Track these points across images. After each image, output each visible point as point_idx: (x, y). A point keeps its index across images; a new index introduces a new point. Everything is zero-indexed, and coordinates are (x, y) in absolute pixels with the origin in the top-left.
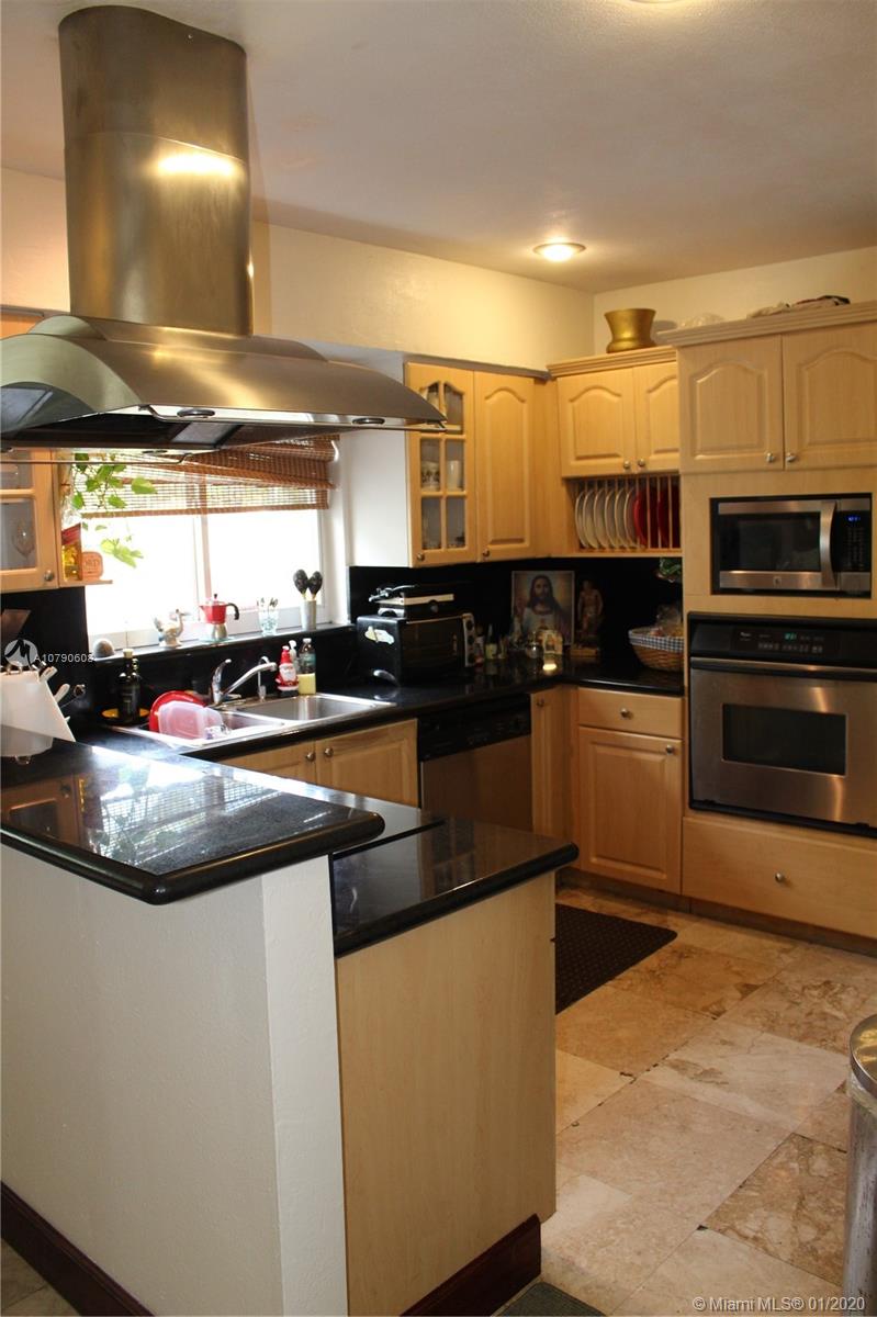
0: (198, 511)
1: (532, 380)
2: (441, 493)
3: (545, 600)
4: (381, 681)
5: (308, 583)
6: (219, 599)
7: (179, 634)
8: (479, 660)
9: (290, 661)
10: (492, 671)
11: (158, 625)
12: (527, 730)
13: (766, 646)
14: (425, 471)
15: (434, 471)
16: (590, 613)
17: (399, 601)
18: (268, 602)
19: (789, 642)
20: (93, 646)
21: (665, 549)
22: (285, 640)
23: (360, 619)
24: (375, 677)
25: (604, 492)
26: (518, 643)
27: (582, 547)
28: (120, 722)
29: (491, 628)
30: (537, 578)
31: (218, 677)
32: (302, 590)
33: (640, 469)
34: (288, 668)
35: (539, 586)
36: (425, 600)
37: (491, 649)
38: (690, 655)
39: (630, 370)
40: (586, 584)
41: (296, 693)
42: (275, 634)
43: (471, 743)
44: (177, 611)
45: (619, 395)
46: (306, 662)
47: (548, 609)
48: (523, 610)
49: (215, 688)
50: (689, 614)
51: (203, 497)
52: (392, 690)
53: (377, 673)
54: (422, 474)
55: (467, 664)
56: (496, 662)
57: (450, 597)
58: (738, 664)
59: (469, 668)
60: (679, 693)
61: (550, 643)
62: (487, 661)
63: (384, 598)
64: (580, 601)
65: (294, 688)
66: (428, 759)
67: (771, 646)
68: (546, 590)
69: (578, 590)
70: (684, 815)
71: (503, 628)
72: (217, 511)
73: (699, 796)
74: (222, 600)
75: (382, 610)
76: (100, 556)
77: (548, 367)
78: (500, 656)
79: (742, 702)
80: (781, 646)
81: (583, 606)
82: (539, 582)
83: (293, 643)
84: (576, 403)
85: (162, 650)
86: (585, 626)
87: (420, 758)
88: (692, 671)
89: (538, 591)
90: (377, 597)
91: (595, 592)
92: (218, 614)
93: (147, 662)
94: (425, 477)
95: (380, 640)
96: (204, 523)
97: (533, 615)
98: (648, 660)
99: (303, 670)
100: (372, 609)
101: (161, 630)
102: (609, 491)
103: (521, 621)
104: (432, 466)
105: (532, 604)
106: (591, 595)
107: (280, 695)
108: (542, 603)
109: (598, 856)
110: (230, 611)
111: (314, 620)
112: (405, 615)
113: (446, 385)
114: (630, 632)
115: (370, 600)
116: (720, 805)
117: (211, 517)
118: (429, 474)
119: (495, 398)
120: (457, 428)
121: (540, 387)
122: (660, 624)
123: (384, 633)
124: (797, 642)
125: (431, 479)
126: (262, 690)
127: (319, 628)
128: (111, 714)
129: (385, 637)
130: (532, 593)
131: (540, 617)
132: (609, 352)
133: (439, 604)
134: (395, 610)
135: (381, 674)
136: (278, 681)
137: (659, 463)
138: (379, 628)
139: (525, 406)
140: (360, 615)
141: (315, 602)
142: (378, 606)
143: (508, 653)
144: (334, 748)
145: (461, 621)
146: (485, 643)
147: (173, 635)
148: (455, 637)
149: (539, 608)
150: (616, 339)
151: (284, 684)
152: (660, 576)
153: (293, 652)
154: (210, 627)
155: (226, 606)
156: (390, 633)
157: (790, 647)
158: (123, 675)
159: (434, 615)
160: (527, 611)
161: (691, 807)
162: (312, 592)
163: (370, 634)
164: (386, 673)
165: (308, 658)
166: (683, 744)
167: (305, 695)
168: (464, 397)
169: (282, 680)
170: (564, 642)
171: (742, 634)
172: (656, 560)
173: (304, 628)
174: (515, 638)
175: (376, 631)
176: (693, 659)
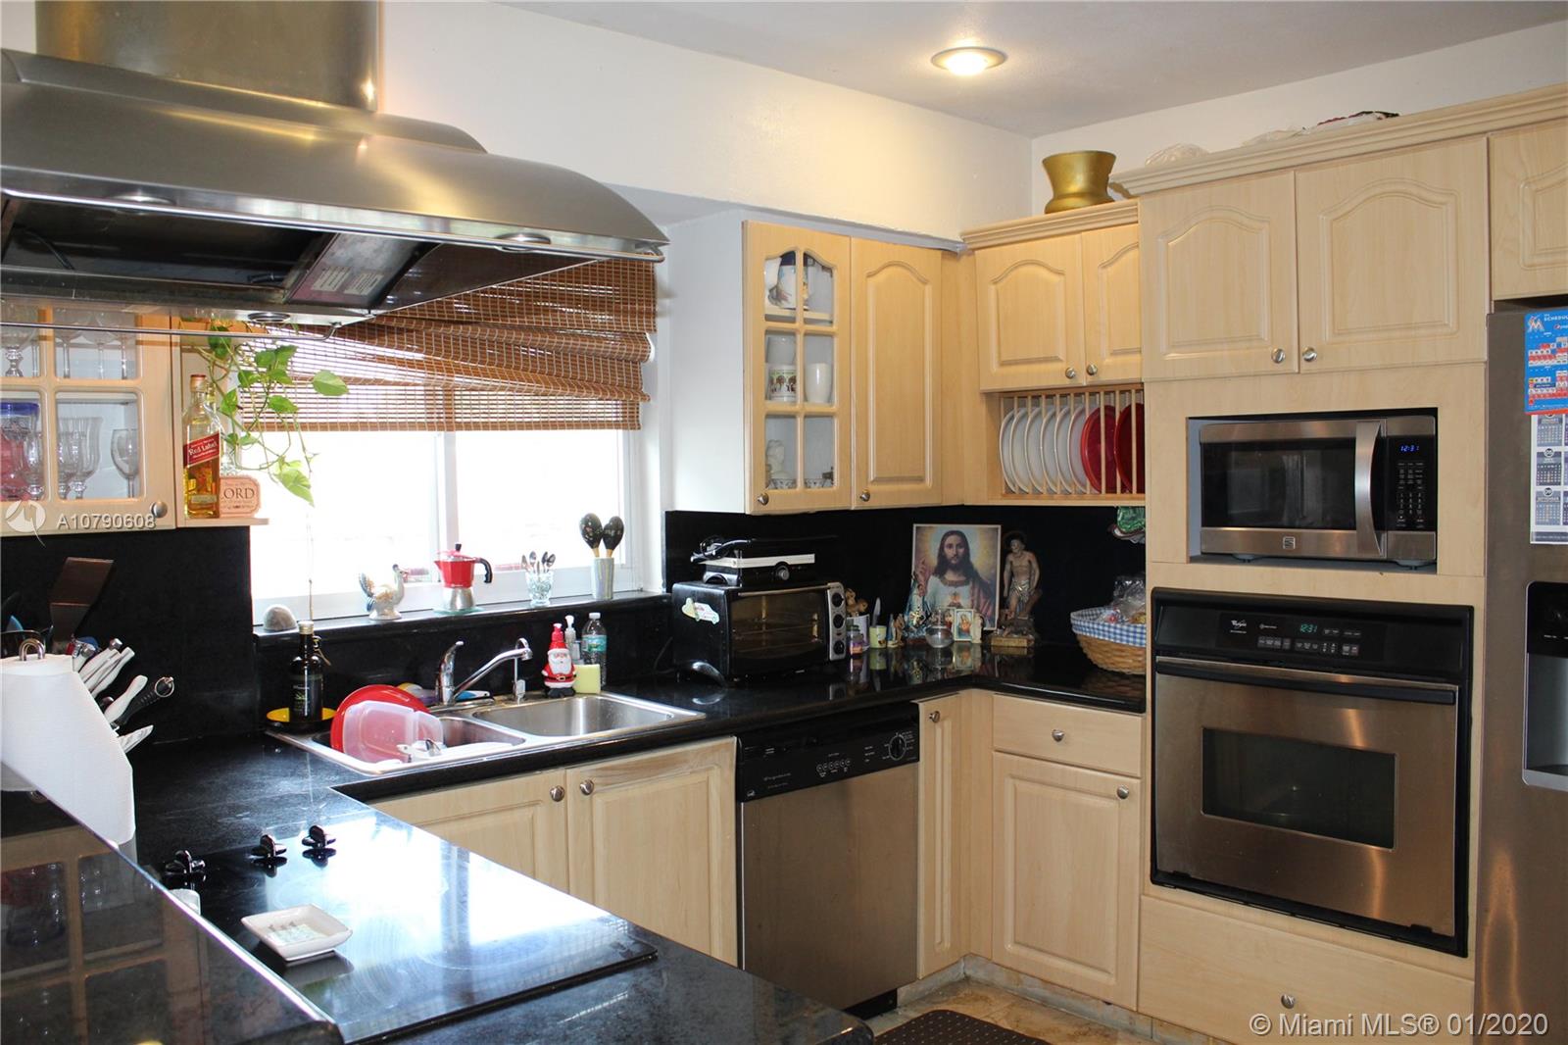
0: (440, 427)
1: (939, 253)
2: (797, 408)
3: (957, 565)
4: (702, 678)
5: (602, 534)
6: (463, 552)
7: (399, 600)
8: (854, 649)
9: (563, 645)
10: (878, 664)
11: (366, 586)
12: (913, 756)
13: (1269, 642)
14: (775, 377)
15: (787, 377)
16: (1023, 586)
17: (728, 562)
18: (539, 558)
19: (1306, 637)
20: (259, 616)
21: (1126, 495)
22: (559, 614)
23: (676, 586)
24: (694, 671)
25: (1040, 413)
26: (918, 626)
27: (1009, 491)
28: (291, 728)
29: (878, 602)
30: (948, 534)
31: (448, 665)
32: (593, 543)
33: (1090, 378)
34: (558, 655)
35: (950, 546)
36: (770, 561)
37: (878, 633)
38: (1155, 652)
39: (1077, 236)
40: (1016, 544)
41: (571, 693)
42: (548, 604)
43: (823, 775)
44: (395, 566)
45: (1060, 273)
46: (590, 647)
47: (962, 578)
48: (927, 581)
49: (445, 680)
50: (1155, 591)
51: (449, 407)
52: (713, 692)
53: (696, 665)
54: (771, 381)
55: (832, 656)
56: (885, 653)
57: (809, 559)
58: (1227, 668)
59: (834, 661)
60: (1137, 707)
61: (964, 627)
62: (871, 650)
63: (711, 557)
64: (1008, 567)
65: (567, 685)
66: (752, 798)
67: (1278, 643)
68: (961, 551)
69: (1006, 551)
70: (1143, 893)
71: (897, 604)
72: (468, 426)
73: (1166, 866)
74: (468, 552)
75: (708, 575)
76: (256, 485)
77: (962, 235)
78: (890, 644)
79: (1234, 728)
80: (1293, 644)
81: (1012, 575)
82: (951, 540)
83: (570, 619)
84: (999, 285)
85: (373, 623)
86: (1013, 602)
87: (740, 796)
88: (1158, 676)
89: (950, 553)
90: (701, 555)
91: (1029, 556)
92: (459, 573)
93: (336, 641)
94: (773, 384)
95: (701, 618)
96: (450, 444)
97: (941, 585)
98: (1097, 657)
99: (587, 659)
100: (695, 573)
101: (370, 595)
102: (1047, 411)
103: (923, 594)
104: (785, 370)
105: (940, 571)
106: (1024, 560)
107: (548, 694)
108: (955, 569)
109: (1016, 943)
110: (479, 570)
111: (611, 586)
112: (738, 582)
113: (806, 256)
114: (1073, 615)
115: (692, 559)
116: (1195, 881)
117: (461, 436)
118: (780, 380)
119: (882, 277)
120: (825, 316)
121: (950, 264)
122: (1117, 605)
123: (707, 607)
124: (1318, 637)
125: (784, 387)
126: (520, 686)
127: (616, 598)
128: (281, 715)
129: (708, 614)
130: (942, 555)
131: (952, 589)
132: (1047, 212)
133: (790, 567)
134: (726, 576)
135: (702, 667)
136: (545, 673)
137: (1115, 370)
138: (700, 601)
139: (928, 289)
140: (679, 581)
141: (611, 562)
142: (704, 569)
143: (903, 639)
144: (595, 780)
145: (823, 593)
146: (870, 624)
147: (389, 600)
148: (816, 617)
149: (950, 576)
150: (1059, 195)
151: (553, 679)
152: (1117, 533)
153: (570, 631)
154: (448, 593)
155: (474, 562)
156: (714, 608)
157: (1307, 646)
158: (299, 658)
159: (782, 584)
160: (934, 580)
161: (1154, 881)
162: (607, 547)
163: (689, 609)
164: (708, 665)
165: (595, 640)
166: (1143, 784)
167: (582, 694)
168: (835, 272)
169: (550, 672)
170: (983, 625)
171: (1234, 623)
172: (1113, 511)
173: (595, 598)
174: (914, 616)
175: (697, 604)
176: (1159, 658)
